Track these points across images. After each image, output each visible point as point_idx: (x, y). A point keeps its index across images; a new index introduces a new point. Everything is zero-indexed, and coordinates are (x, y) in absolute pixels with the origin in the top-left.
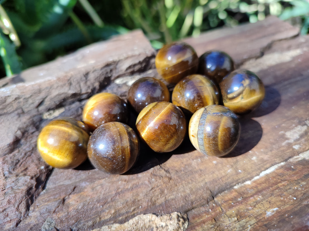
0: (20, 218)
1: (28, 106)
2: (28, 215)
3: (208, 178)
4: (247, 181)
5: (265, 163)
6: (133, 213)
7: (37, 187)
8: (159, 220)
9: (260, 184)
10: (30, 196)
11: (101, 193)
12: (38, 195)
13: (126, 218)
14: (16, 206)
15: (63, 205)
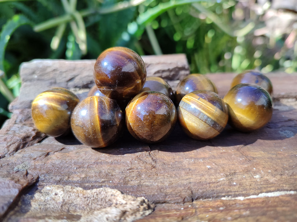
0: (6, 154)
1: (61, 79)
2: (13, 154)
3: (194, 179)
4: (240, 196)
5: (269, 185)
6: (100, 184)
7: (34, 138)
8: (122, 198)
9: (255, 203)
10: (24, 142)
11: (81, 158)
12: (32, 145)
13: (92, 186)
14: (9, 144)
15: (45, 157)
